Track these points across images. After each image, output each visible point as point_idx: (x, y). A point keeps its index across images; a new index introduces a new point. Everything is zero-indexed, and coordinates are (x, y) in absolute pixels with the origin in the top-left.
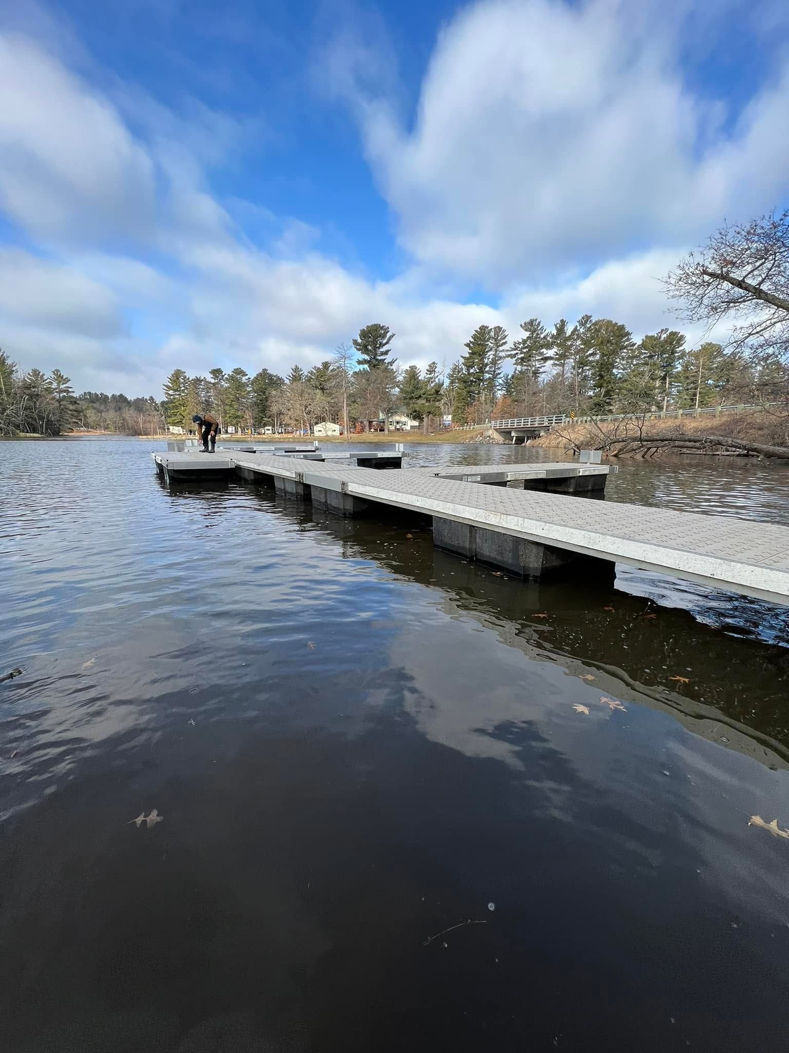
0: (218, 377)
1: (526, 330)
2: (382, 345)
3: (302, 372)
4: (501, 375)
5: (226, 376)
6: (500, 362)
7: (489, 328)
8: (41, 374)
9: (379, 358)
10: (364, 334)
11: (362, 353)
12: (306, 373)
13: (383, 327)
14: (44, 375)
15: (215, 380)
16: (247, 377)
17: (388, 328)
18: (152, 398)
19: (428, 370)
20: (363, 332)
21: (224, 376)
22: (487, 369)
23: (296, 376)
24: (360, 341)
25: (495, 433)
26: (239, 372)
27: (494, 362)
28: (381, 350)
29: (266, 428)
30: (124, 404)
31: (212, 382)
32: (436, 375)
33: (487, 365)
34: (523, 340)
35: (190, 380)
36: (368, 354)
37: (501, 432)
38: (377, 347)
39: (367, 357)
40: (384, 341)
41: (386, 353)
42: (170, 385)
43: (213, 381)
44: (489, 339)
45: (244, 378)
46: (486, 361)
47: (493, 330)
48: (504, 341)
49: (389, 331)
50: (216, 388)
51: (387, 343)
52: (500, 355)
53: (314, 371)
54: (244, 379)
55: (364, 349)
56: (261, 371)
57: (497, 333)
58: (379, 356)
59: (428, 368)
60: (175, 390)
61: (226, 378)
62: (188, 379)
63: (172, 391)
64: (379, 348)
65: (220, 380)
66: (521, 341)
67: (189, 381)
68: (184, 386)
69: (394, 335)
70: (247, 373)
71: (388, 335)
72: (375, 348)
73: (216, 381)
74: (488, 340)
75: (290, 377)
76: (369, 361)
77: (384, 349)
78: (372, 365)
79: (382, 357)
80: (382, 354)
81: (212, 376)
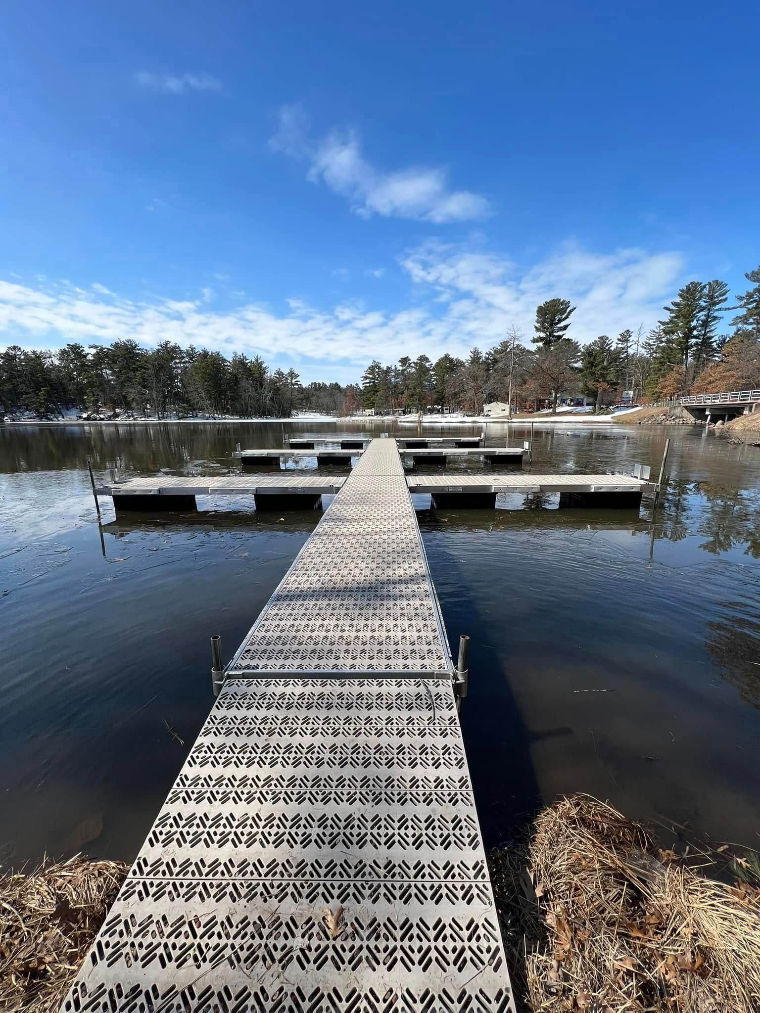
0: (405, 365)
1: (754, 281)
2: (560, 321)
3: (481, 354)
4: (716, 338)
5: (412, 364)
6: (713, 323)
7: (702, 285)
8: (282, 372)
9: (556, 334)
10: (541, 311)
11: (538, 331)
12: (484, 355)
13: (564, 301)
15: (403, 367)
16: (430, 363)
17: (569, 302)
19: (619, 340)
20: (540, 308)
21: (410, 363)
22: (695, 333)
23: (476, 359)
24: (537, 319)
25: (685, 411)
26: (423, 359)
27: (705, 324)
28: (559, 326)
31: (400, 370)
32: (629, 344)
33: (695, 328)
34: (748, 293)
35: (383, 369)
36: (544, 332)
37: (693, 410)
38: (555, 323)
39: (543, 335)
40: (564, 316)
41: (565, 328)
42: (368, 375)
44: (701, 297)
45: (427, 364)
46: (694, 324)
47: (707, 286)
48: (724, 297)
49: (570, 305)
50: (403, 375)
51: (567, 317)
52: (715, 315)
53: (492, 352)
55: (540, 327)
56: (443, 356)
57: (712, 289)
58: (556, 332)
59: (620, 338)
60: (372, 379)
63: (369, 380)
64: (557, 324)
66: (744, 295)
67: (382, 371)
68: (377, 375)
69: (576, 308)
70: (430, 360)
71: (569, 310)
72: (553, 324)
74: (700, 299)
75: (469, 360)
76: (544, 338)
77: (562, 324)
78: (547, 342)
79: (560, 333)
80: (561, 329)
81: (400, 364)
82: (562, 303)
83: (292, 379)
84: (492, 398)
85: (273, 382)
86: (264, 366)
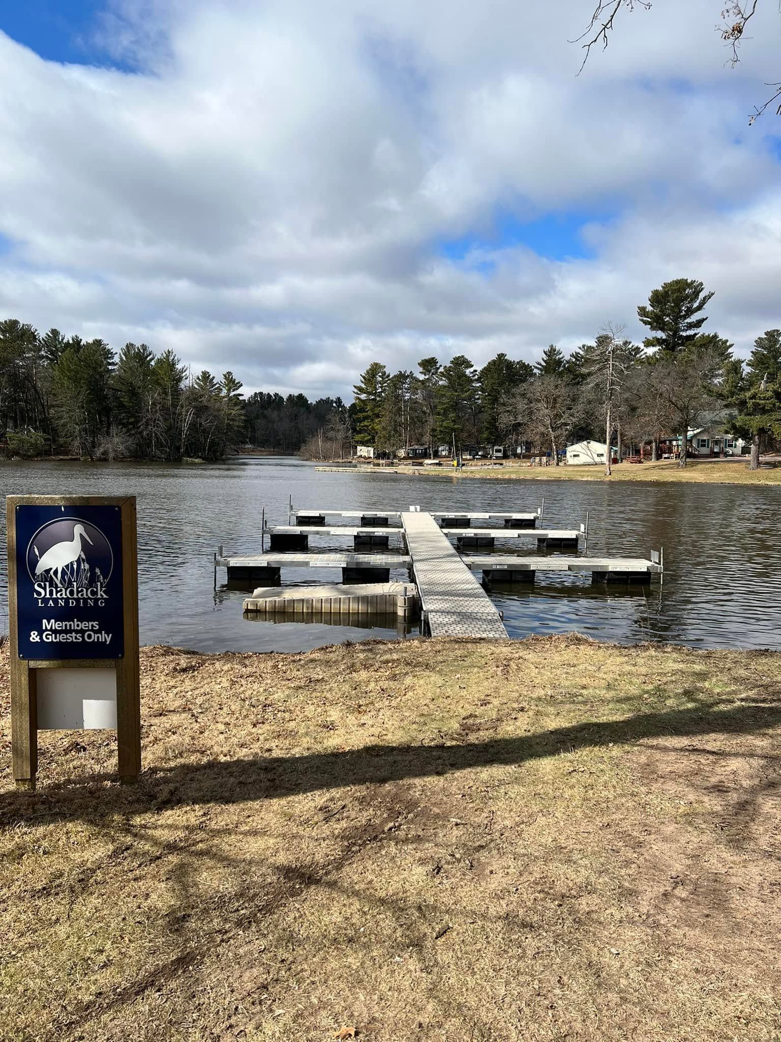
0: (429, 371)
2: (690, 312)
3: (561, 356)
5: (441, 370)
8: (211, 377)
9: (684, 334)
10: (658, 298)
11: (653, 328)
12: (567, 358)
13: (693, 282)
14: (214, 378)
15: (425, 375)
16: (472, 370)
17: (701, 284)
18: (339, 401)
20: (656, 294)
21: (438, 368)
23: (553, 363)
24: (650, 308)
26: (461, 361)
28: (688, 320)
29: (496, 448)
30: (303, 410)
31: (421, 379)
35: (391, 377)
36: (663, 330)
38: (681, 317)
39: (661, 335)
40: (696, 305)
41: (699, 323)
42: (363, 386)
43: (422, 377)
49: (702, 289)
50: (425, 388)
51: (700, 308)
53: (582, 353)
54: (468, 371)
55: (656, 322)
56: (494, 357)
58: (683, 330)
60: (369, 393)
61: (441, 373)
62: (389, 376)
63: (365, 395)
64: (685, 317)
65: (433, 374)
67: (389, 380)
68: (381, 387)
69: (713, 294)
70: (472, 363)
71: (702, 295)
72: (678, 317)
73: (427, 377)
75: (541, 365)
76: (664, 341)
77: (694, 318)
78: (670, 345)
79: (690, 332)
80: (691, 326)
81: (421, 369)
82: (690, 285)
83: (229, 390)
84: (583, 433)
85: (194, 396)
86: (179, 367)
